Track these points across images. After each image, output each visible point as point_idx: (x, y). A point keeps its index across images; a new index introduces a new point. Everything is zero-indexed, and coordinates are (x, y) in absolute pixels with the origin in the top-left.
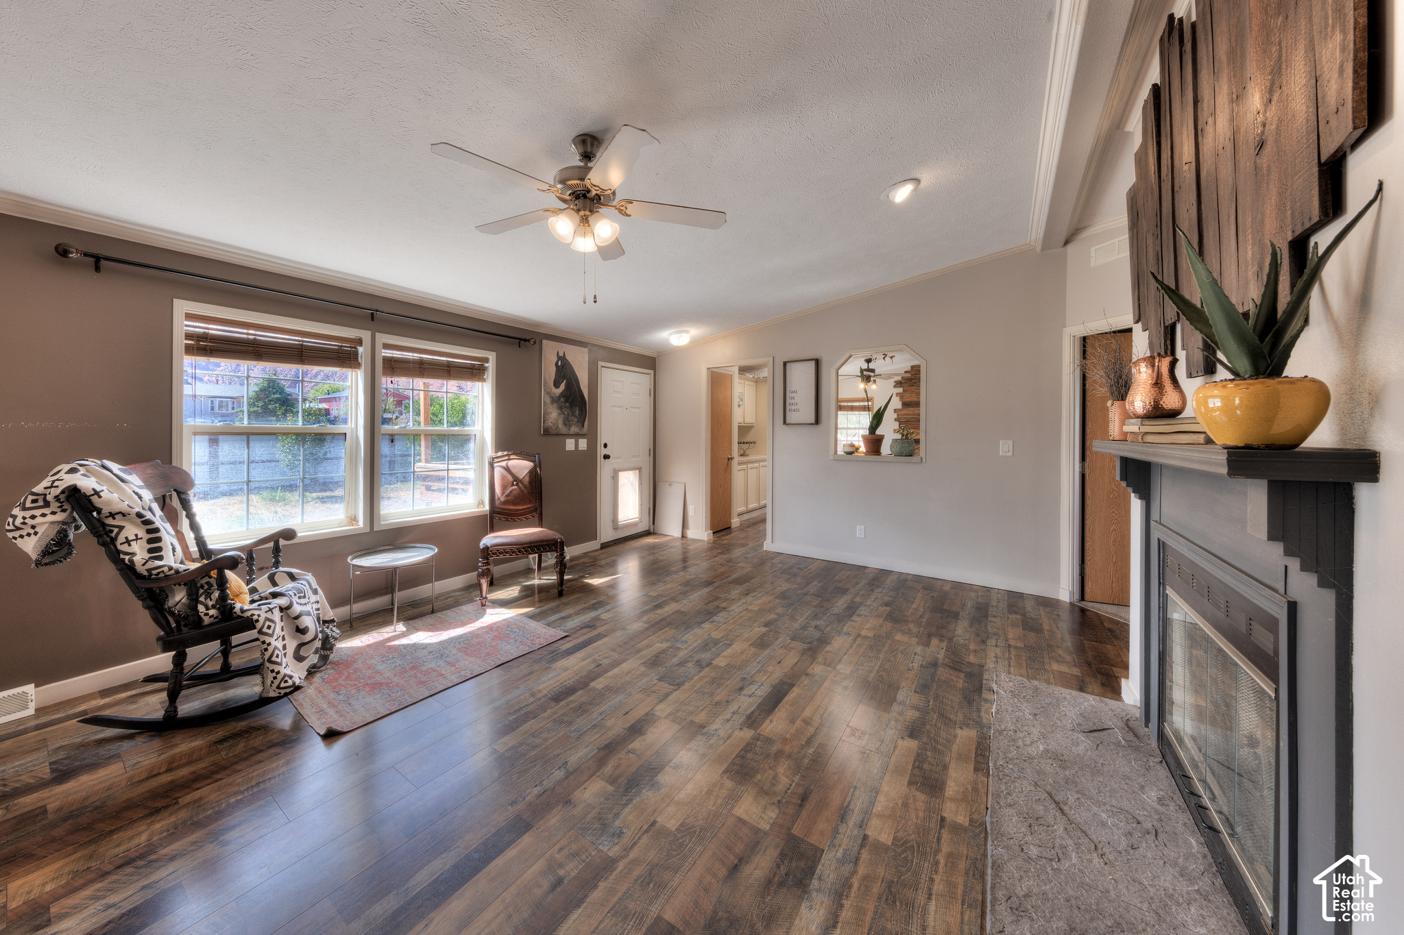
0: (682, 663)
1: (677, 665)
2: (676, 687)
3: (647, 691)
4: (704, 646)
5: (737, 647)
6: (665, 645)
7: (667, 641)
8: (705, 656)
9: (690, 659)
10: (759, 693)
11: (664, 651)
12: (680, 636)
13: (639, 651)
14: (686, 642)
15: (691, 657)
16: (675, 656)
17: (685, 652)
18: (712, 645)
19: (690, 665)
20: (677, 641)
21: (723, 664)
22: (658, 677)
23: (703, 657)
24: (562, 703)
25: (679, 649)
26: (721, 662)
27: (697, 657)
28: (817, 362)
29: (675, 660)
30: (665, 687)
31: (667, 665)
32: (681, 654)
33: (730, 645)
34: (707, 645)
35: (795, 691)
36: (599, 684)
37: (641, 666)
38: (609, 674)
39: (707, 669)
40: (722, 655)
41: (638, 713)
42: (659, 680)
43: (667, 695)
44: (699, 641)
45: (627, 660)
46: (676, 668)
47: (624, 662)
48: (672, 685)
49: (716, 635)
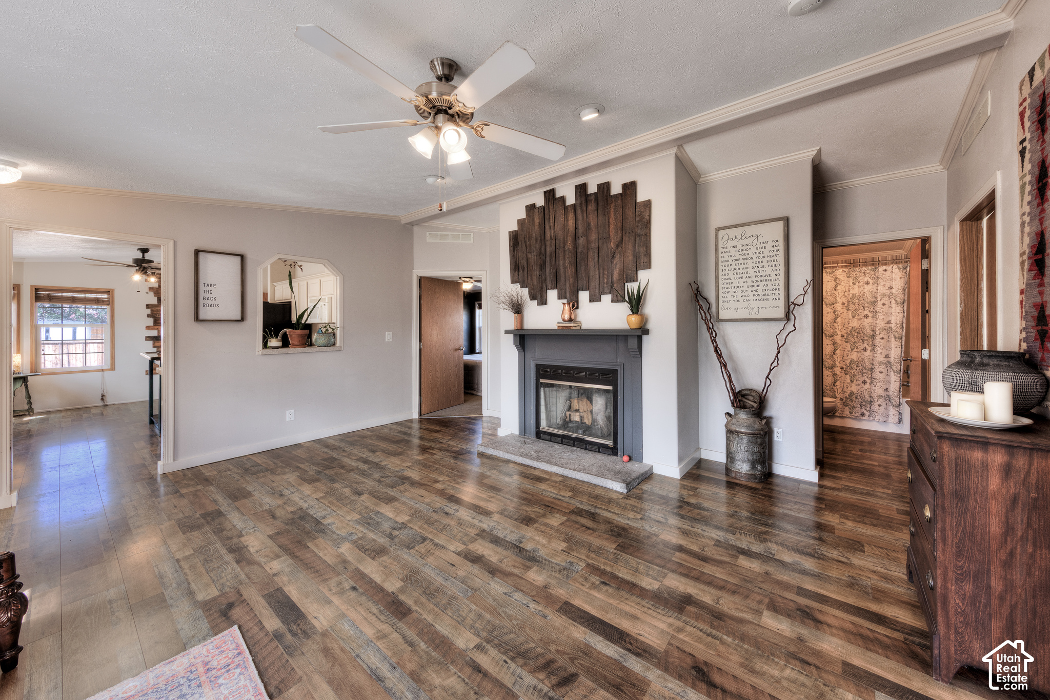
25: (362, 537)
26: (402, 519)
28: (242, 257)
41: (459, 558)
43: (437, 543)
44: (357, 526)
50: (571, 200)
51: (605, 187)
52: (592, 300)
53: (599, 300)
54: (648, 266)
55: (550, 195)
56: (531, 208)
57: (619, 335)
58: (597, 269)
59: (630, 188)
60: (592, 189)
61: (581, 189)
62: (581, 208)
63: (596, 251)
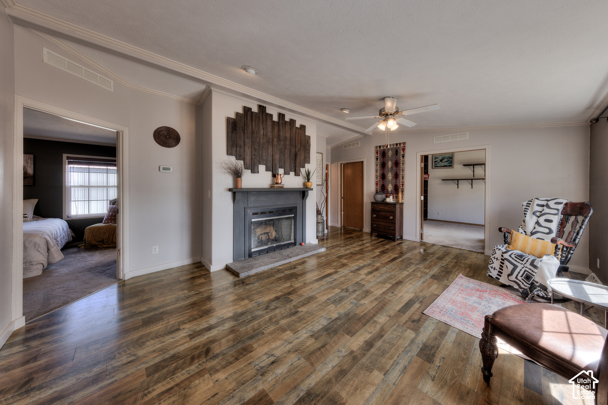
0: (355, 291)
1: (357, 290)
2: (358, 282)
3: (369, 282)
4: (341, 300)
5: (325, 298)
6: (363, 302)
7: (361, 305)
8: (343, 294)
9: (351, 293)
10: (329, 279)
11: (363, 298)
12: (354, 307)
13: (376, 299)
14: (351, 303)
15: (350, 294)
16: (358, 295)
17: (352, 297)
18: (337, 300)
19: (351, 290)
20: (356, 304)
21: (337, 289)
22: (365, 286)
23: (344, 294)
24: (398, 280)
25: (355, 299)
26: (337, 291)
27: (347, 294)
29: (358, 293)
30: (363, 283)
31: (362, 291)
32: (354, 296)
33: (328, 299)
34: (340, 300)
35: (315, 279)
36: (388, 286)
37: (373, 291)
38: (386, 289)
39: (344, 288)
40: (334, 294)
41: (370, 276)
42: (364, 285)
43: (361, 280)
44: (343, 303)
45: (380, 295)
46: (357, 289)
47: (382, 294)
48: (359, 283)
49: (332, 307)
50: (275, 118)
51: (293, 122)
52: (285, 173)
53: (289, 174)
54: (309, 162)
55: (262, 108)
56: (247, 110)
57: (297, 191)
58: (289, 159)
59: (303, 127)
60: (287, 119)
61: (281, 116)
62: (282, 126)
63: (289, 150)
